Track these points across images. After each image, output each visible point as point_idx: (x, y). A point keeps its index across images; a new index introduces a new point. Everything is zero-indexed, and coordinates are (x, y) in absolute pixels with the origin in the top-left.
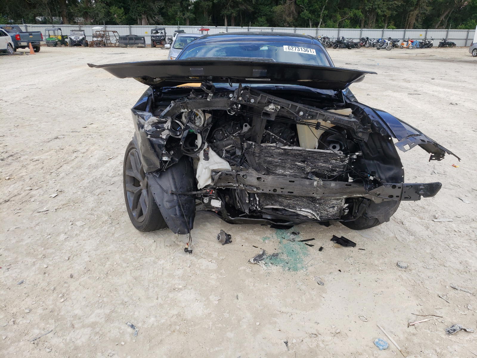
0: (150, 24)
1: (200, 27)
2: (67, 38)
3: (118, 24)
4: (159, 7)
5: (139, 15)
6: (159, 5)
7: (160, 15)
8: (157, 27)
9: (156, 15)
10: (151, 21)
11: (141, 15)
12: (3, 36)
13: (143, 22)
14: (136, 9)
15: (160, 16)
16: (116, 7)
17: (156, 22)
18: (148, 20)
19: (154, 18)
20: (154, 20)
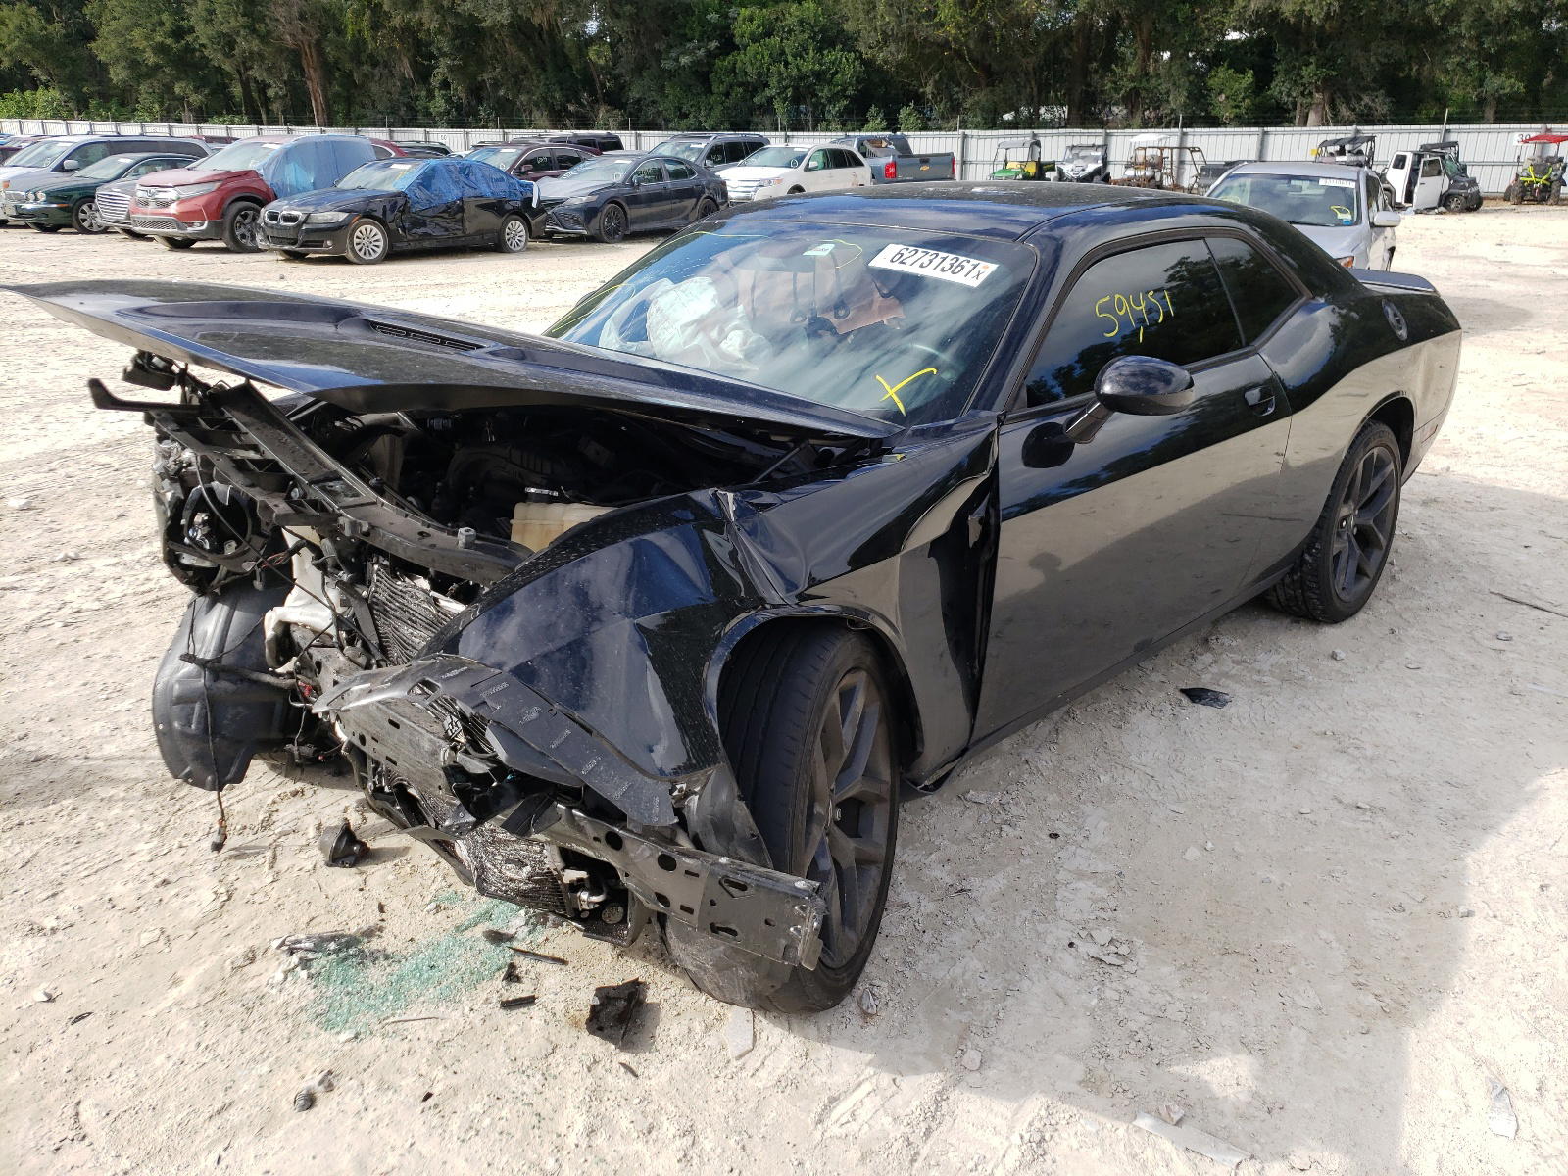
0: (1336, 123)
1: (1535, 129)
2: (1053, 169)
3: (1225, 125)
4: (1383, 60)
5: (1303, 94)
6: (1386, 56)
7: (1381, 88)
8: (1358, 132)
9: (1365, 89)
10: (1344, 111)
11: (1311, 94)
12: (850, 166)
13: (1312, 116)
14: (1299, 75)
15: (1382, 91)
16: (1231, 71)
17: (1362, 115)
18: (1333, 107)
19: (1354, 101)
20: (1354, 110)
